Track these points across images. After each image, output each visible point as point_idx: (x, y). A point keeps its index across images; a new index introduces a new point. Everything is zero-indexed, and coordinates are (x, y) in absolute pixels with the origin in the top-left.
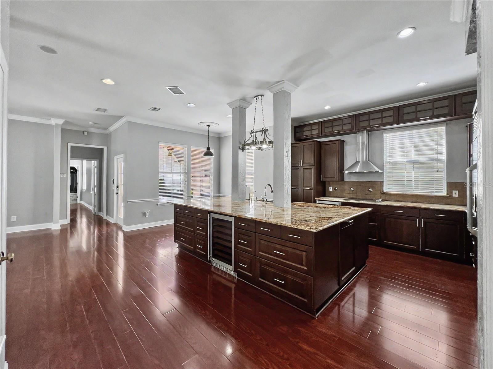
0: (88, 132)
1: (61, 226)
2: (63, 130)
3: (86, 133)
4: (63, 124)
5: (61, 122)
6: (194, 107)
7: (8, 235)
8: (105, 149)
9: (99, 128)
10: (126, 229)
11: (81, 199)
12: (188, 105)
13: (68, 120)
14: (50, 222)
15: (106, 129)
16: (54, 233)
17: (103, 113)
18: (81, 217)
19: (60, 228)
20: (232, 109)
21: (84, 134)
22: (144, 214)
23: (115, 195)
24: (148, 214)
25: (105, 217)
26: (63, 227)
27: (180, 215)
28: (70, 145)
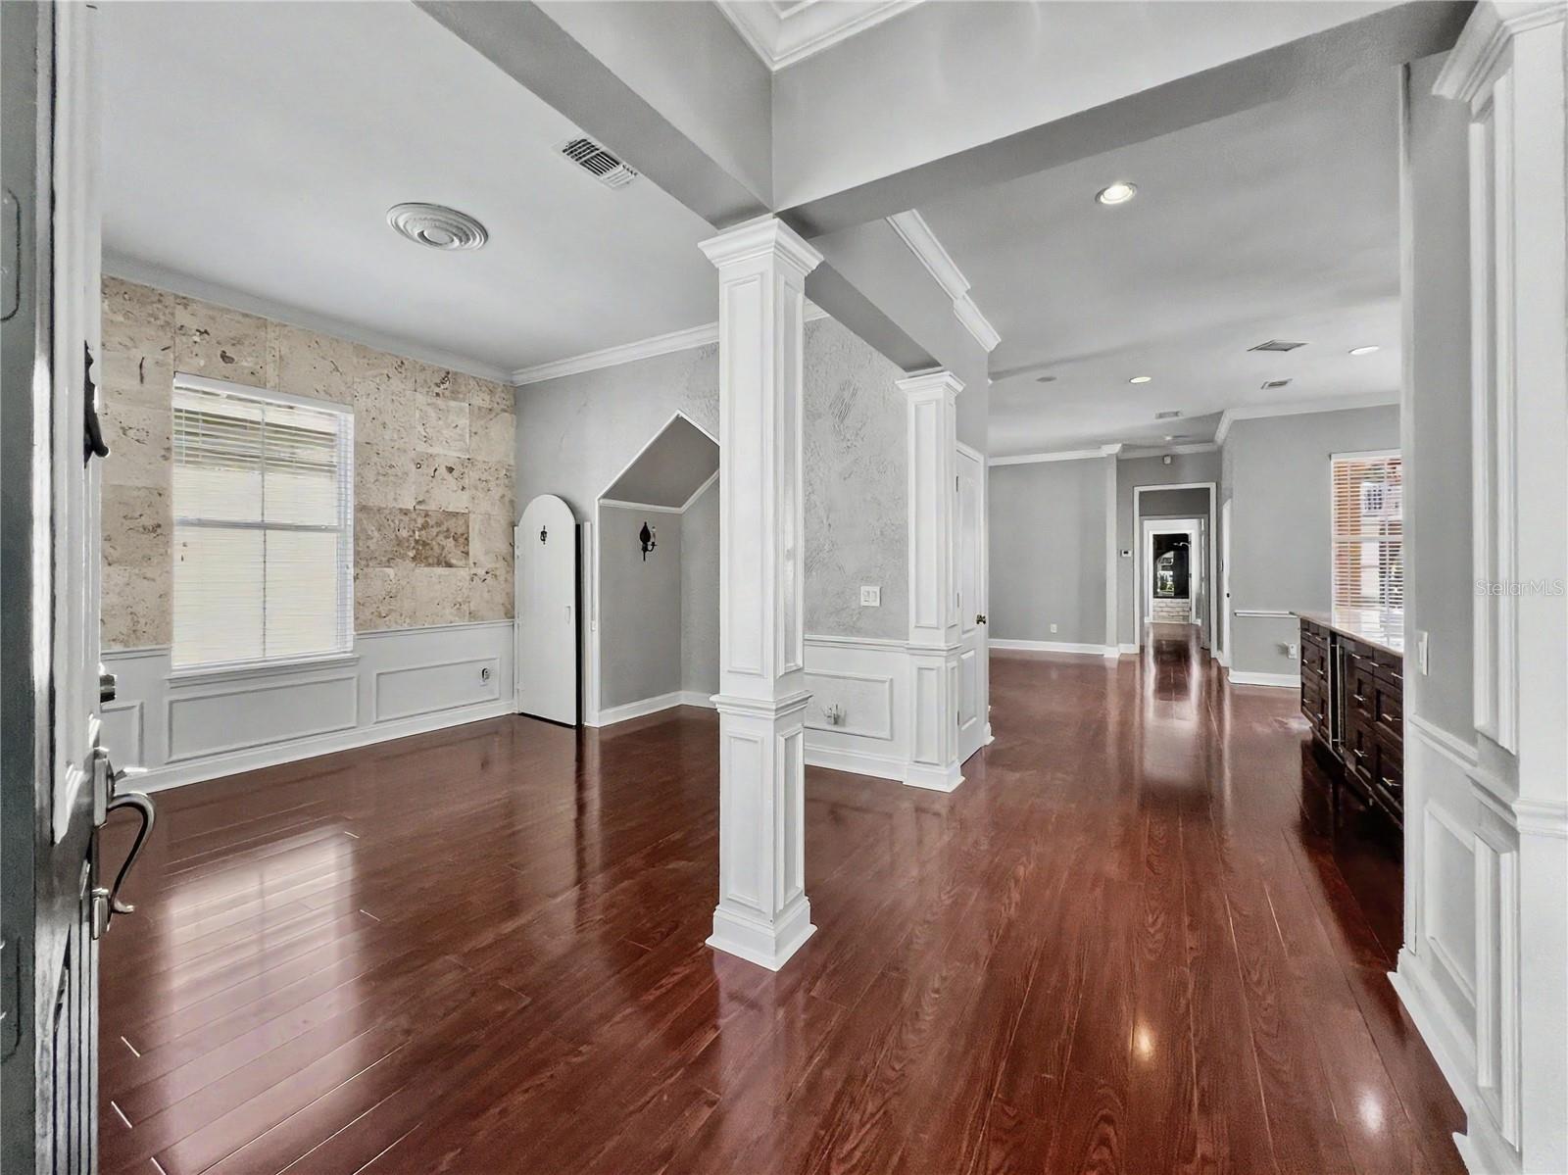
0: (1174, 457)
1: (1123, 654)
2: (1119, 461)
3: (1168, 461)
4: (1120, 452)
5: (1116, 448)
6: (1378, 351)
8: (1212, 486)
9: (1193, 443)
10: (1235, 678)
12: (1353, 352)
13: (1129, 443)
14: (1101, 643)
15: (1211, 440)
16: (1108, 664)
17: (1176, 418)
19: (1117, 657)
21: (1166, 462)
22: (1284, 650)
24: (1294, 652)
25: (1214, 653)
26: (1122, 658)
27: (1306, 644)
28: (1137, 490)
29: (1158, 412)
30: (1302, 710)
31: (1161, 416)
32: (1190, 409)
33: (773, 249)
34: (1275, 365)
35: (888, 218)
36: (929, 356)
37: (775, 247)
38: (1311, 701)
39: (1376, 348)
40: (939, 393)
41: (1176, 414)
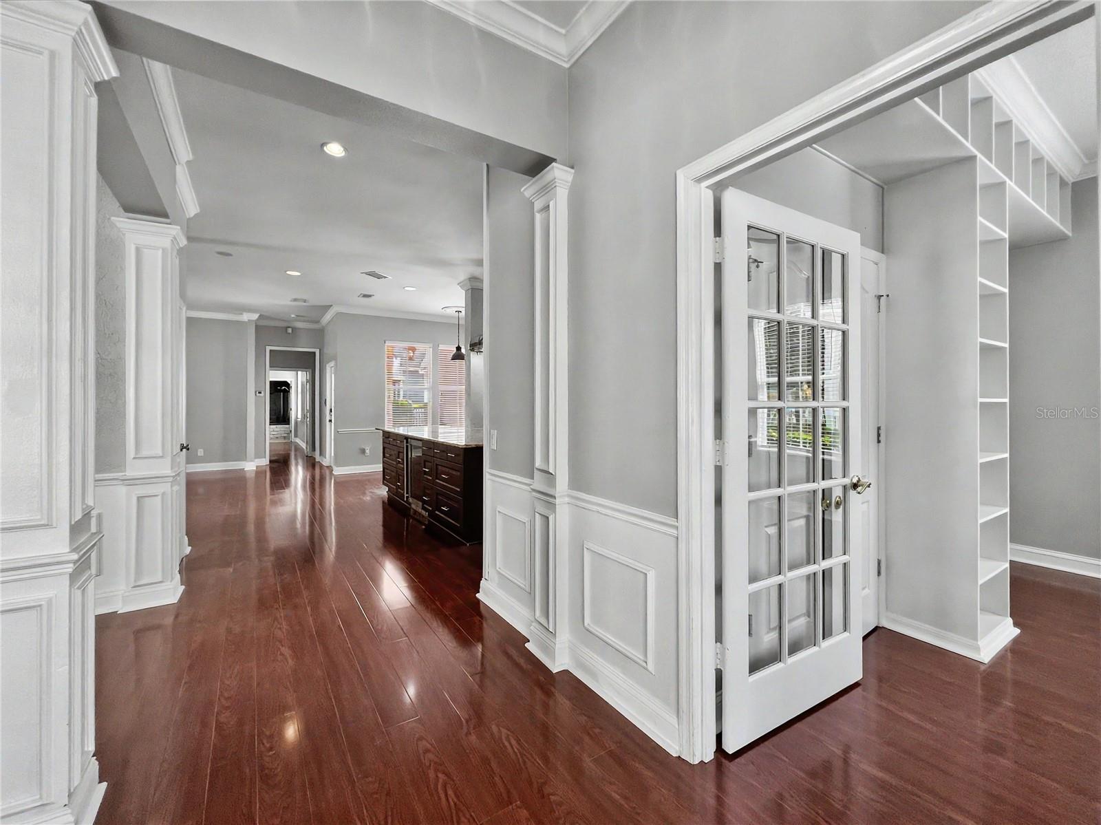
0: (294, 329)
1: (257, 467)
2: (257, 327)
3: (290, 330)
4: (257, 320)
5: (255, 316)
6: (416, 290)
7: (188, 475)
8: (317, 352)
9: (308, 321)
10: (338, 471)
11: (296, 436)
12: (406, 288)
13: (262, 313)
14: (244, 461)
15: (318, 322)
16: (248, 475)
17: (304, 304)
18: (297, 464)
19: (255, 468)
20: (466, 291)
21: (288, 331)
22: (363, 451)
23: (328, 423)
24: (367, 451)
25: (318, 458)
26: (259, 469)
27: (386, 445)
28: (268, 348)
29: (294, 297)
30: (383, 483)
31: (295, 300)
32: (315, 300)
33: (73, 34)
34: (371, 284)
35: (144, 59)
36: (164, 208)
37: (77, 33)
38: (389, 476)
39: (414, 289)
40: (167, 243)
41: (305, 301)
